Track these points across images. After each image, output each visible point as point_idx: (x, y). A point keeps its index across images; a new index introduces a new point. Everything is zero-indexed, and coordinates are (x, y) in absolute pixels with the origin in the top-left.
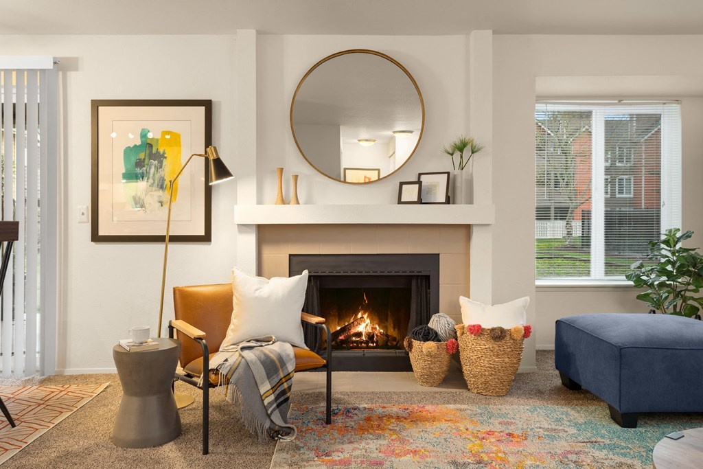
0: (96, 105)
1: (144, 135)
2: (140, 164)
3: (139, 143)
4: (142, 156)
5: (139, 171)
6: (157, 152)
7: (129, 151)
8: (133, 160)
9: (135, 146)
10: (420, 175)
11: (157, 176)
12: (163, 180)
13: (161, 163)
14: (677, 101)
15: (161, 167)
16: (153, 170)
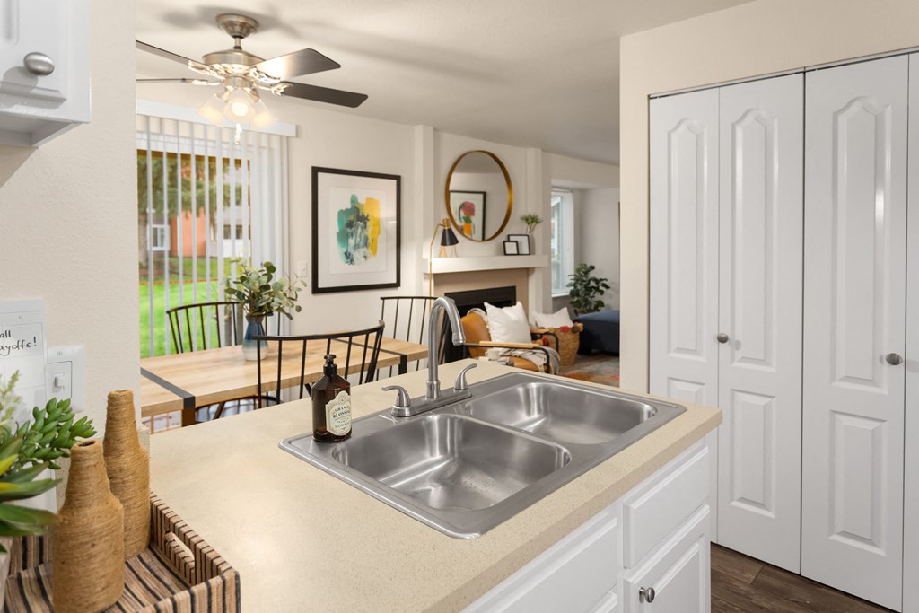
0: (316, 171)
1: (354, 200)
2: (350, 225)
3: (349, 207)
4: (352, 218)
5: (349, 230)
6: (363, 215)
7: (342, 213)
8: (345, 221)
9: (347, 209)
10: (509, 236)
11: (363, 236)
12: (366, 238)
13: (365, 224)
14: (572, 192)
15: (365, 227)
16: (359, 230)
